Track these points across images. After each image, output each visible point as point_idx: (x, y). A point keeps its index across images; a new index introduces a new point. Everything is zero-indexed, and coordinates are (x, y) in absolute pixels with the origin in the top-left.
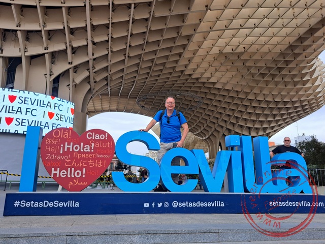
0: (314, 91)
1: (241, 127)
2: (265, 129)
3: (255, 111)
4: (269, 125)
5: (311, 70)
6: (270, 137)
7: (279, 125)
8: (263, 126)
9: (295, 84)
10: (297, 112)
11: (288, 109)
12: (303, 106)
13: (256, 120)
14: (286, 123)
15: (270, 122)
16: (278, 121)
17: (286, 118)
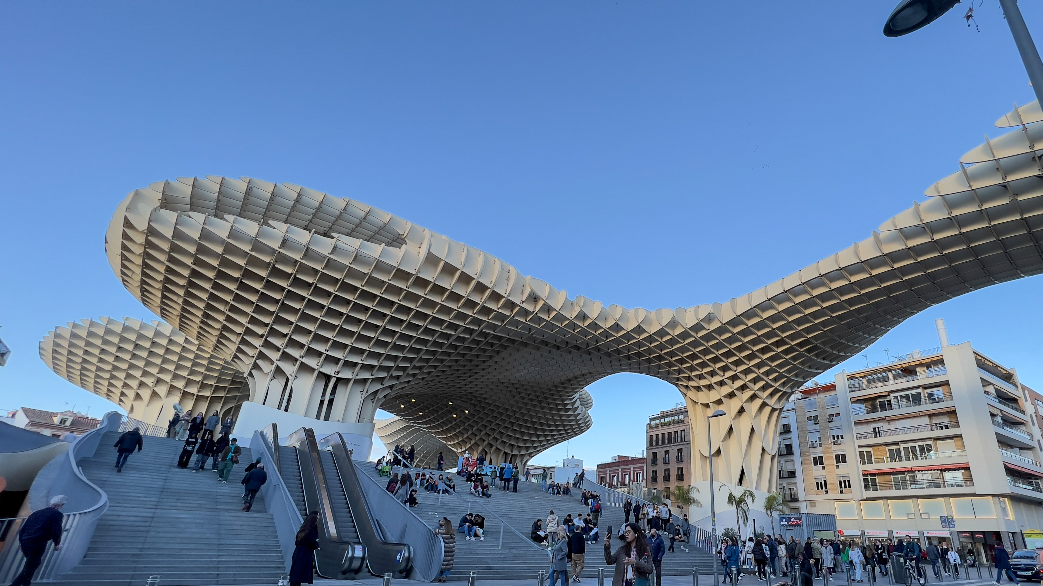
0: (576, 417)
1: (504, 443)
2: (527, 448)
3: (520, 429)
4: (533, 445)
5: (572, 401)
6: (532, 457)
7: (543, 446)
8: (527, 446)
9: (559, 410)
10: (560, 435)
11: (551, 431)
12: (566, 430)
13: (521, 438)
14: (550, 444)
15: (533, 442)
16: (541, 441)
17: (550, 440)
